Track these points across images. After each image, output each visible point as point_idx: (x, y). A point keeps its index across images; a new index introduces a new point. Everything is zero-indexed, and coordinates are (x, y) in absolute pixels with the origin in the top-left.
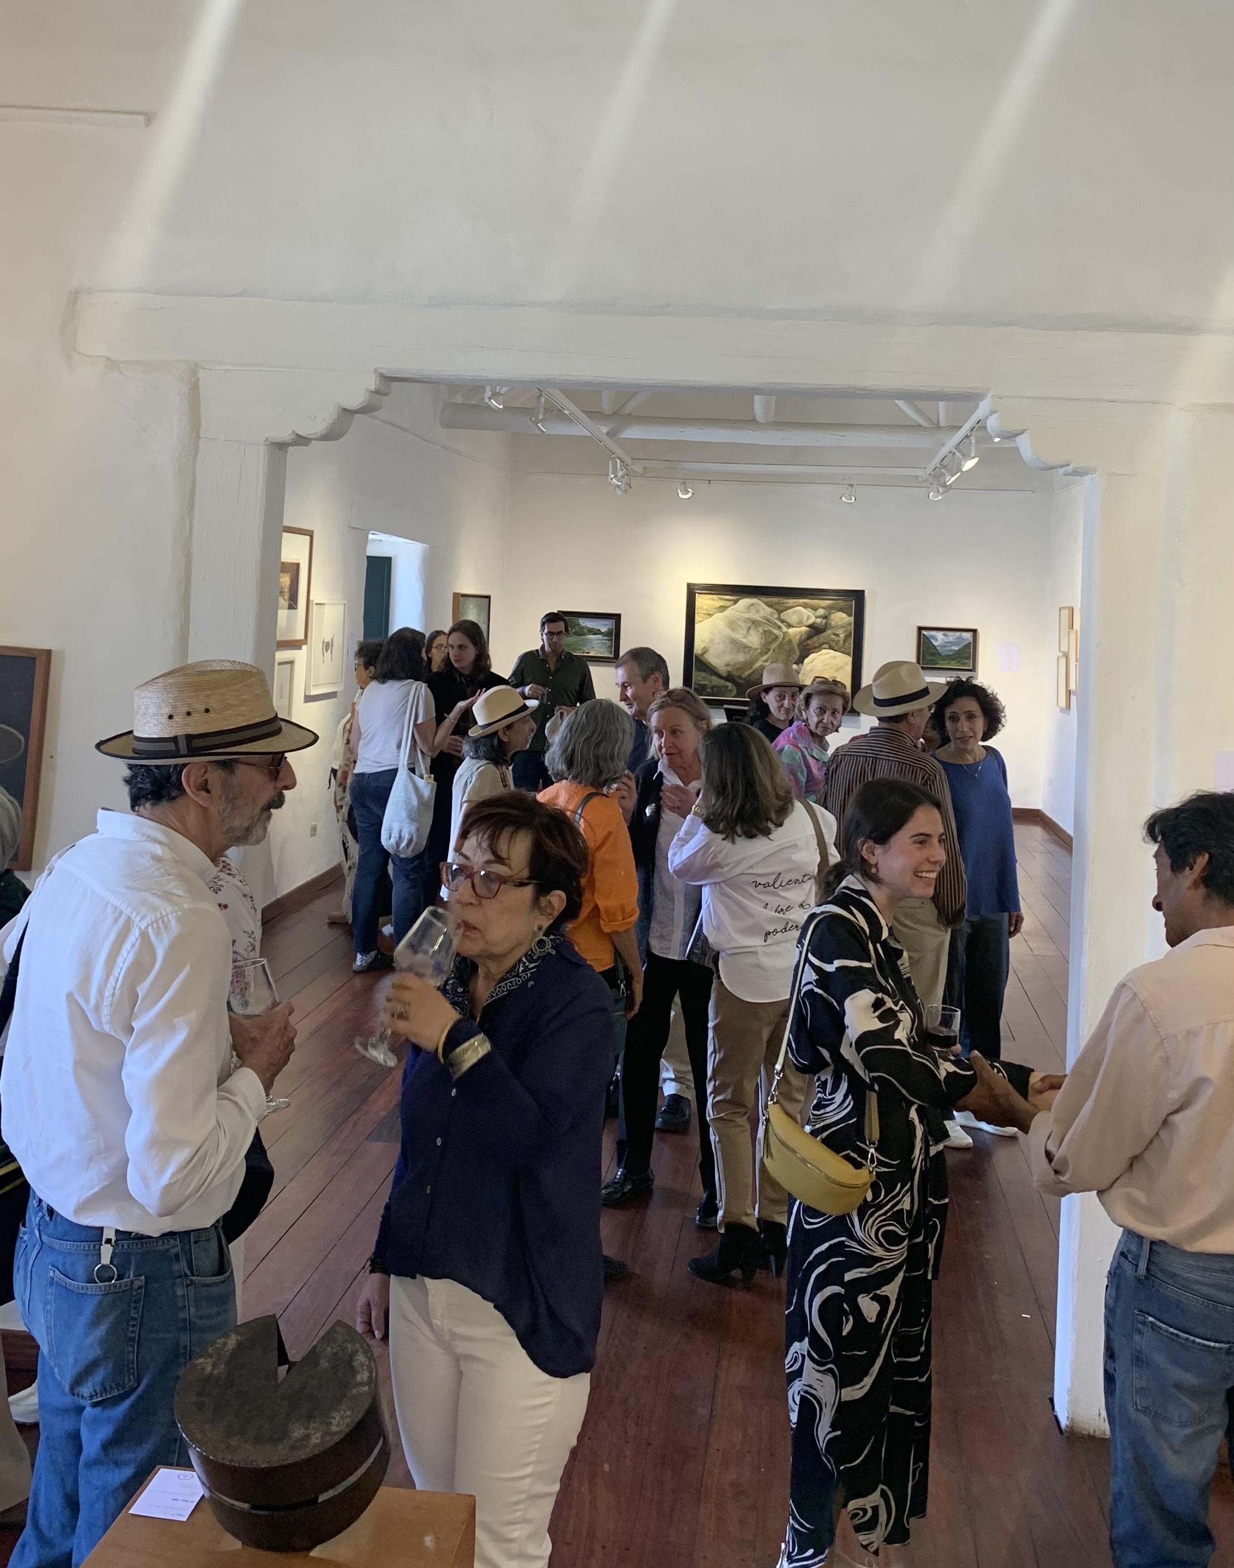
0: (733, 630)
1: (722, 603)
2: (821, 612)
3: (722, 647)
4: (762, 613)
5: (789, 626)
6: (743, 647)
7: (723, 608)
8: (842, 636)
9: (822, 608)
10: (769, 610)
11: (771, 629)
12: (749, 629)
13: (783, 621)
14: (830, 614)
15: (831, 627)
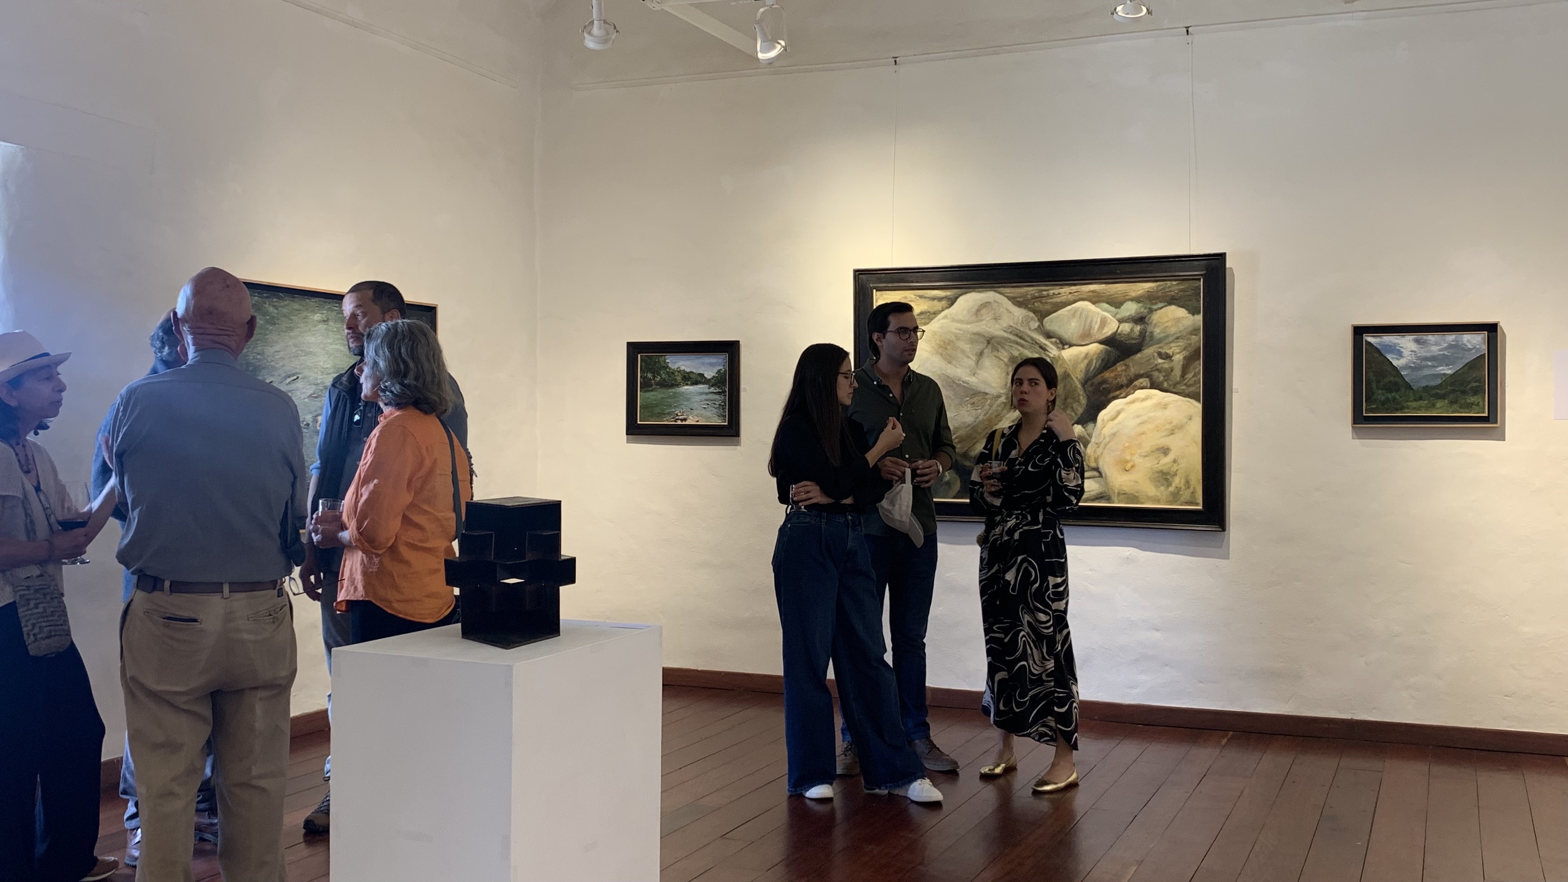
0: (950, 359)
1: (925, 306)
2: (1131, 309)
4: (1006, 322)
5: (1063, 343)
8: (1178, 358)
9: (1132, 300)
10: (1019, 313)
12: (981, 354)
13: (1048, 335)
14: (1151, 311)
15: (1153, 341)
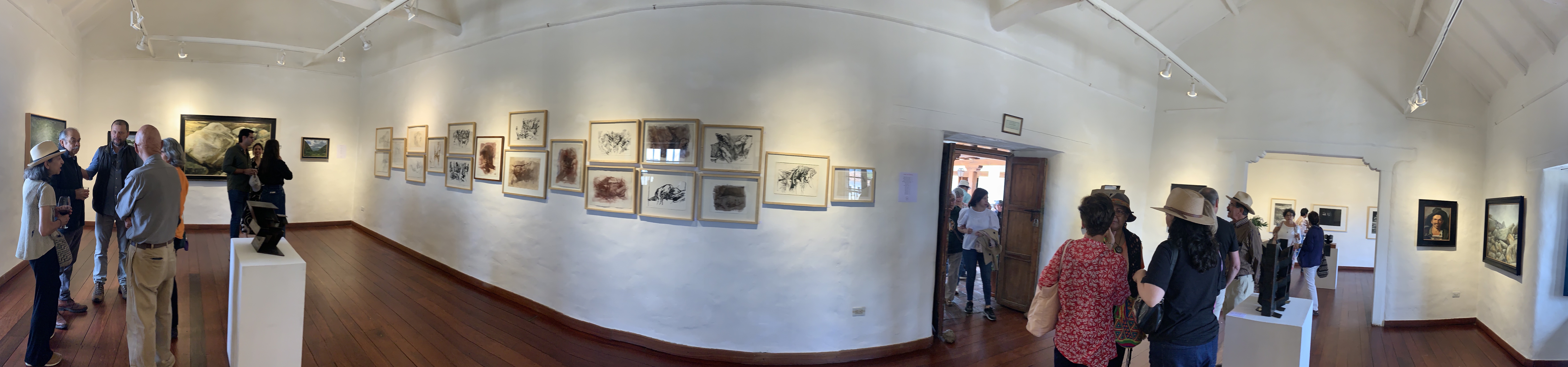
0: (207, 139)
1: (200, 125)
3: (200, 148)
4: (222, 131)
6: (213, 149)
7: (200, 128)
10: (226, 129)
11: (227, 138)
12: (215, 138)
13: (233, 134)
14: (259, 130)
15: (259, 138)
